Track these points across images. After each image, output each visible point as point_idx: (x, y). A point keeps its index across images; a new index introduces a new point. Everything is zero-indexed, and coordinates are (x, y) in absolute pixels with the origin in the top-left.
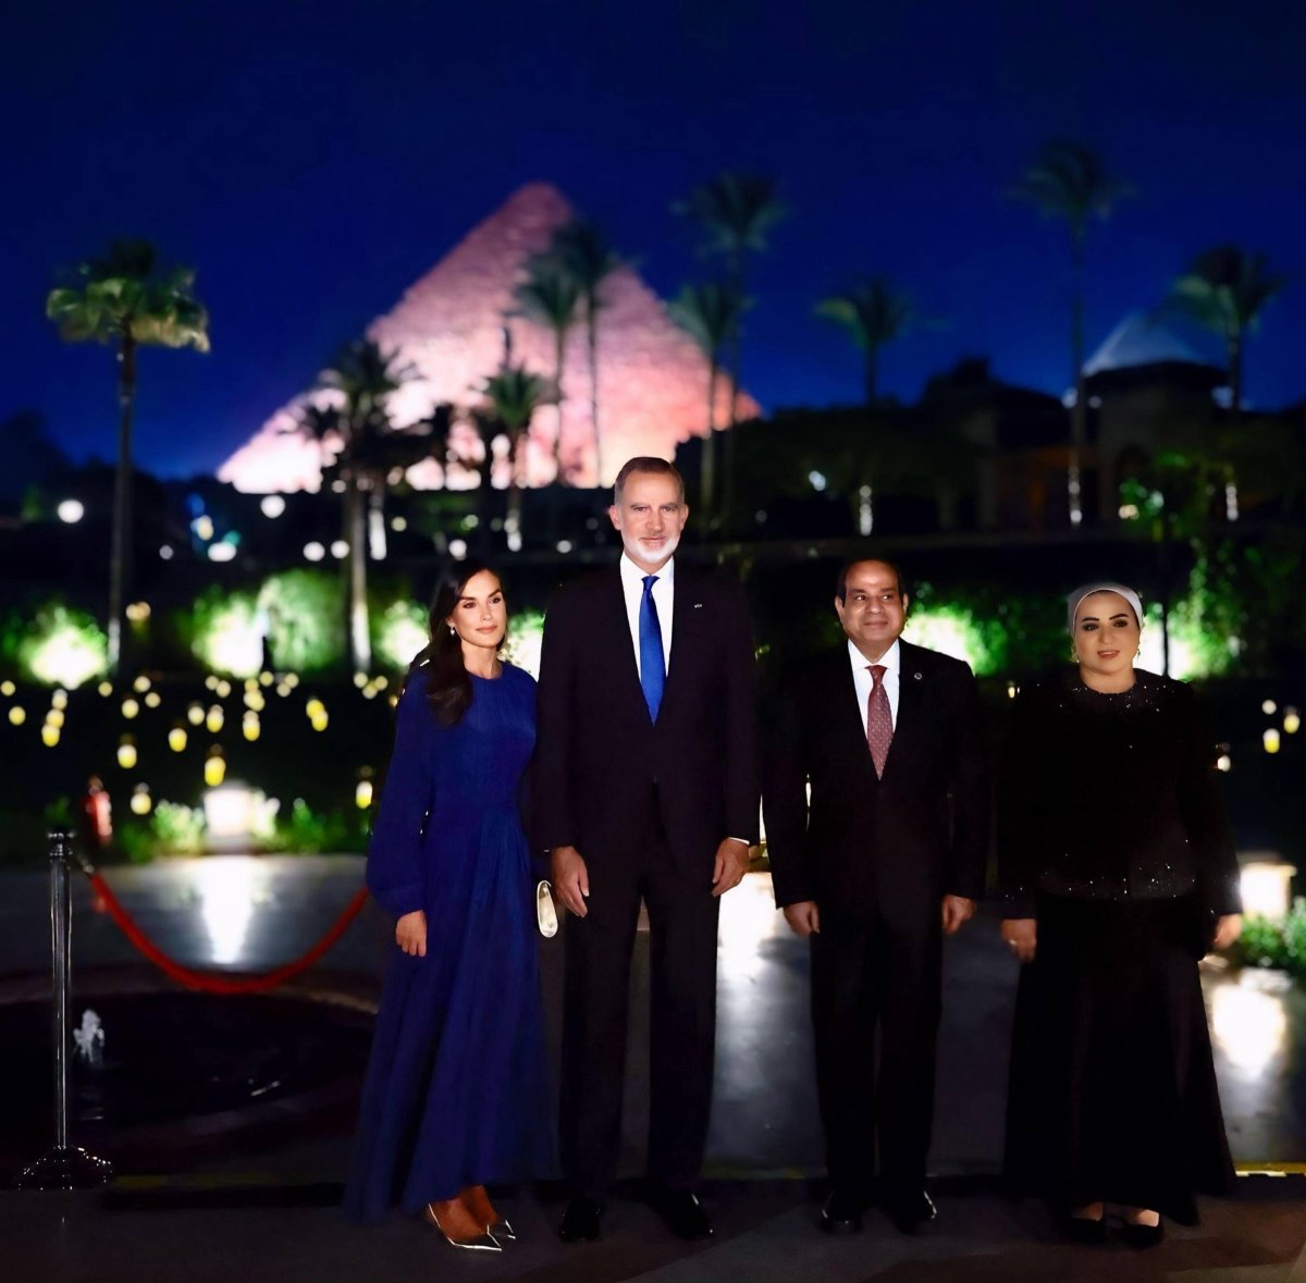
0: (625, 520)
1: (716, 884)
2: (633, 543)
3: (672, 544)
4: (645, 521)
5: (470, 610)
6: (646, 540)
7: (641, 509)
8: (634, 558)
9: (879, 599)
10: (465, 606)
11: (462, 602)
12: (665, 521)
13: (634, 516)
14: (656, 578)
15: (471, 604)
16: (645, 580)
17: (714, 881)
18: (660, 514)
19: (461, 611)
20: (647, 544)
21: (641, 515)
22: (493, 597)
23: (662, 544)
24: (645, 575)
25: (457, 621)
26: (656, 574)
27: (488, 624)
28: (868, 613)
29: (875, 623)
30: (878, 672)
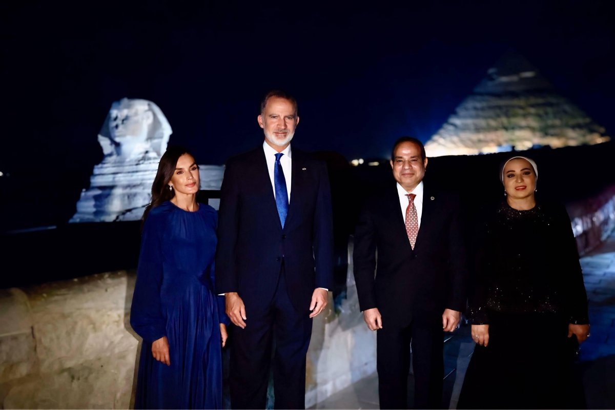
0: (266, 123)
1: (312, 311)
2: (270, 135)
3: (290, 136)
4: (277, 123)
5: (181, 175)
6: (277, 133)
7: (274, 117)
8: (270, 144)
9: (409, 162)
10: (178, 173)
11: (176, 171)
12: (287, 124)
13: (270, 120)
14: (282, 154)
15: (181, 172)
16: (276, 155)
17: (311, 309)
18: (284, 120)
19: (176, 176)
20: (277, 136)
21: (274, 120)
22: (192, 167)
23: (285, 136)
24: (277, 152)
25: (174, 182)
26: (282, 152)
27: (191, 181)
28: (403, 169)
29: (408, 174)
30: (412, 197)
